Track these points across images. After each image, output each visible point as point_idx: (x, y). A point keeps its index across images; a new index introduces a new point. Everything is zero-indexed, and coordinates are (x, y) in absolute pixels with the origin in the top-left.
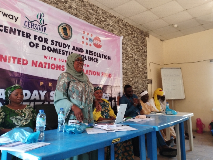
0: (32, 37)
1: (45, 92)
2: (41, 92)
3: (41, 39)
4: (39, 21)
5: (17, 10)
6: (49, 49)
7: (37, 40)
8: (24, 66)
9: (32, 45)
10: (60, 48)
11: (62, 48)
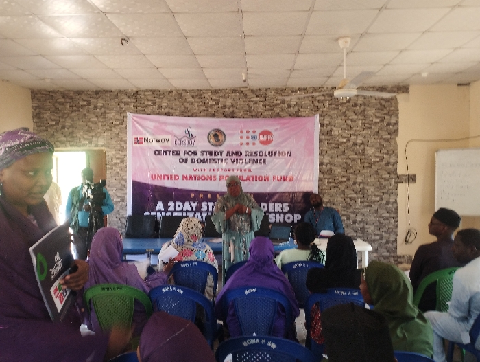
0: (182, 154)
1: (196, 203)
2: (192, 203)
3: (190, 153)
4: (188, 136)
5: (168, 133)
6: (199, 161)
7: (186, 155)
8: (176, 181)
9: (181, 161)
10: (211, 157)
11: (213, 157)
